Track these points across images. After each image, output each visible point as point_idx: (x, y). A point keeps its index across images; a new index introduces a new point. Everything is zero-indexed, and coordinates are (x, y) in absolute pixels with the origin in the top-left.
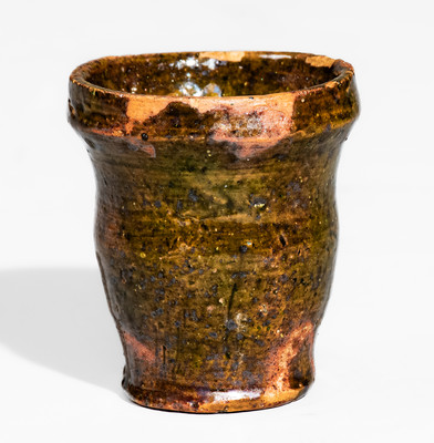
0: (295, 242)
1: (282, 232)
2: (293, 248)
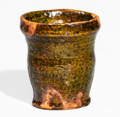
0: (44, 65)
1: (40, 61)
2: (43, 66)
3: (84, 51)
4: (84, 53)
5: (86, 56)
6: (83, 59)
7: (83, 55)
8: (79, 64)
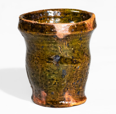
3: (40, 51)
4: (40, 53)
5: (42, 56)
6: (38, 58)
7: (39, 55)
8: (34, 62)
